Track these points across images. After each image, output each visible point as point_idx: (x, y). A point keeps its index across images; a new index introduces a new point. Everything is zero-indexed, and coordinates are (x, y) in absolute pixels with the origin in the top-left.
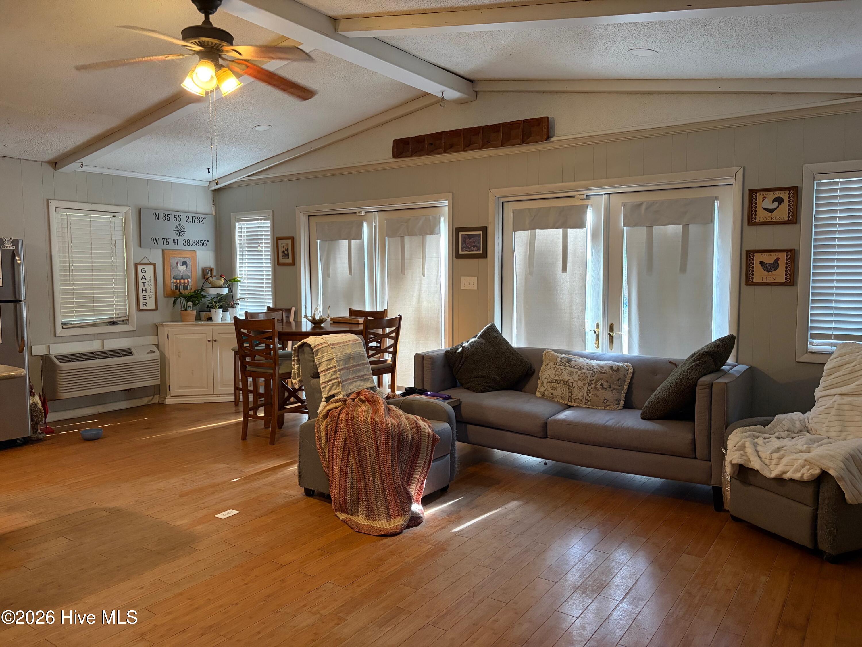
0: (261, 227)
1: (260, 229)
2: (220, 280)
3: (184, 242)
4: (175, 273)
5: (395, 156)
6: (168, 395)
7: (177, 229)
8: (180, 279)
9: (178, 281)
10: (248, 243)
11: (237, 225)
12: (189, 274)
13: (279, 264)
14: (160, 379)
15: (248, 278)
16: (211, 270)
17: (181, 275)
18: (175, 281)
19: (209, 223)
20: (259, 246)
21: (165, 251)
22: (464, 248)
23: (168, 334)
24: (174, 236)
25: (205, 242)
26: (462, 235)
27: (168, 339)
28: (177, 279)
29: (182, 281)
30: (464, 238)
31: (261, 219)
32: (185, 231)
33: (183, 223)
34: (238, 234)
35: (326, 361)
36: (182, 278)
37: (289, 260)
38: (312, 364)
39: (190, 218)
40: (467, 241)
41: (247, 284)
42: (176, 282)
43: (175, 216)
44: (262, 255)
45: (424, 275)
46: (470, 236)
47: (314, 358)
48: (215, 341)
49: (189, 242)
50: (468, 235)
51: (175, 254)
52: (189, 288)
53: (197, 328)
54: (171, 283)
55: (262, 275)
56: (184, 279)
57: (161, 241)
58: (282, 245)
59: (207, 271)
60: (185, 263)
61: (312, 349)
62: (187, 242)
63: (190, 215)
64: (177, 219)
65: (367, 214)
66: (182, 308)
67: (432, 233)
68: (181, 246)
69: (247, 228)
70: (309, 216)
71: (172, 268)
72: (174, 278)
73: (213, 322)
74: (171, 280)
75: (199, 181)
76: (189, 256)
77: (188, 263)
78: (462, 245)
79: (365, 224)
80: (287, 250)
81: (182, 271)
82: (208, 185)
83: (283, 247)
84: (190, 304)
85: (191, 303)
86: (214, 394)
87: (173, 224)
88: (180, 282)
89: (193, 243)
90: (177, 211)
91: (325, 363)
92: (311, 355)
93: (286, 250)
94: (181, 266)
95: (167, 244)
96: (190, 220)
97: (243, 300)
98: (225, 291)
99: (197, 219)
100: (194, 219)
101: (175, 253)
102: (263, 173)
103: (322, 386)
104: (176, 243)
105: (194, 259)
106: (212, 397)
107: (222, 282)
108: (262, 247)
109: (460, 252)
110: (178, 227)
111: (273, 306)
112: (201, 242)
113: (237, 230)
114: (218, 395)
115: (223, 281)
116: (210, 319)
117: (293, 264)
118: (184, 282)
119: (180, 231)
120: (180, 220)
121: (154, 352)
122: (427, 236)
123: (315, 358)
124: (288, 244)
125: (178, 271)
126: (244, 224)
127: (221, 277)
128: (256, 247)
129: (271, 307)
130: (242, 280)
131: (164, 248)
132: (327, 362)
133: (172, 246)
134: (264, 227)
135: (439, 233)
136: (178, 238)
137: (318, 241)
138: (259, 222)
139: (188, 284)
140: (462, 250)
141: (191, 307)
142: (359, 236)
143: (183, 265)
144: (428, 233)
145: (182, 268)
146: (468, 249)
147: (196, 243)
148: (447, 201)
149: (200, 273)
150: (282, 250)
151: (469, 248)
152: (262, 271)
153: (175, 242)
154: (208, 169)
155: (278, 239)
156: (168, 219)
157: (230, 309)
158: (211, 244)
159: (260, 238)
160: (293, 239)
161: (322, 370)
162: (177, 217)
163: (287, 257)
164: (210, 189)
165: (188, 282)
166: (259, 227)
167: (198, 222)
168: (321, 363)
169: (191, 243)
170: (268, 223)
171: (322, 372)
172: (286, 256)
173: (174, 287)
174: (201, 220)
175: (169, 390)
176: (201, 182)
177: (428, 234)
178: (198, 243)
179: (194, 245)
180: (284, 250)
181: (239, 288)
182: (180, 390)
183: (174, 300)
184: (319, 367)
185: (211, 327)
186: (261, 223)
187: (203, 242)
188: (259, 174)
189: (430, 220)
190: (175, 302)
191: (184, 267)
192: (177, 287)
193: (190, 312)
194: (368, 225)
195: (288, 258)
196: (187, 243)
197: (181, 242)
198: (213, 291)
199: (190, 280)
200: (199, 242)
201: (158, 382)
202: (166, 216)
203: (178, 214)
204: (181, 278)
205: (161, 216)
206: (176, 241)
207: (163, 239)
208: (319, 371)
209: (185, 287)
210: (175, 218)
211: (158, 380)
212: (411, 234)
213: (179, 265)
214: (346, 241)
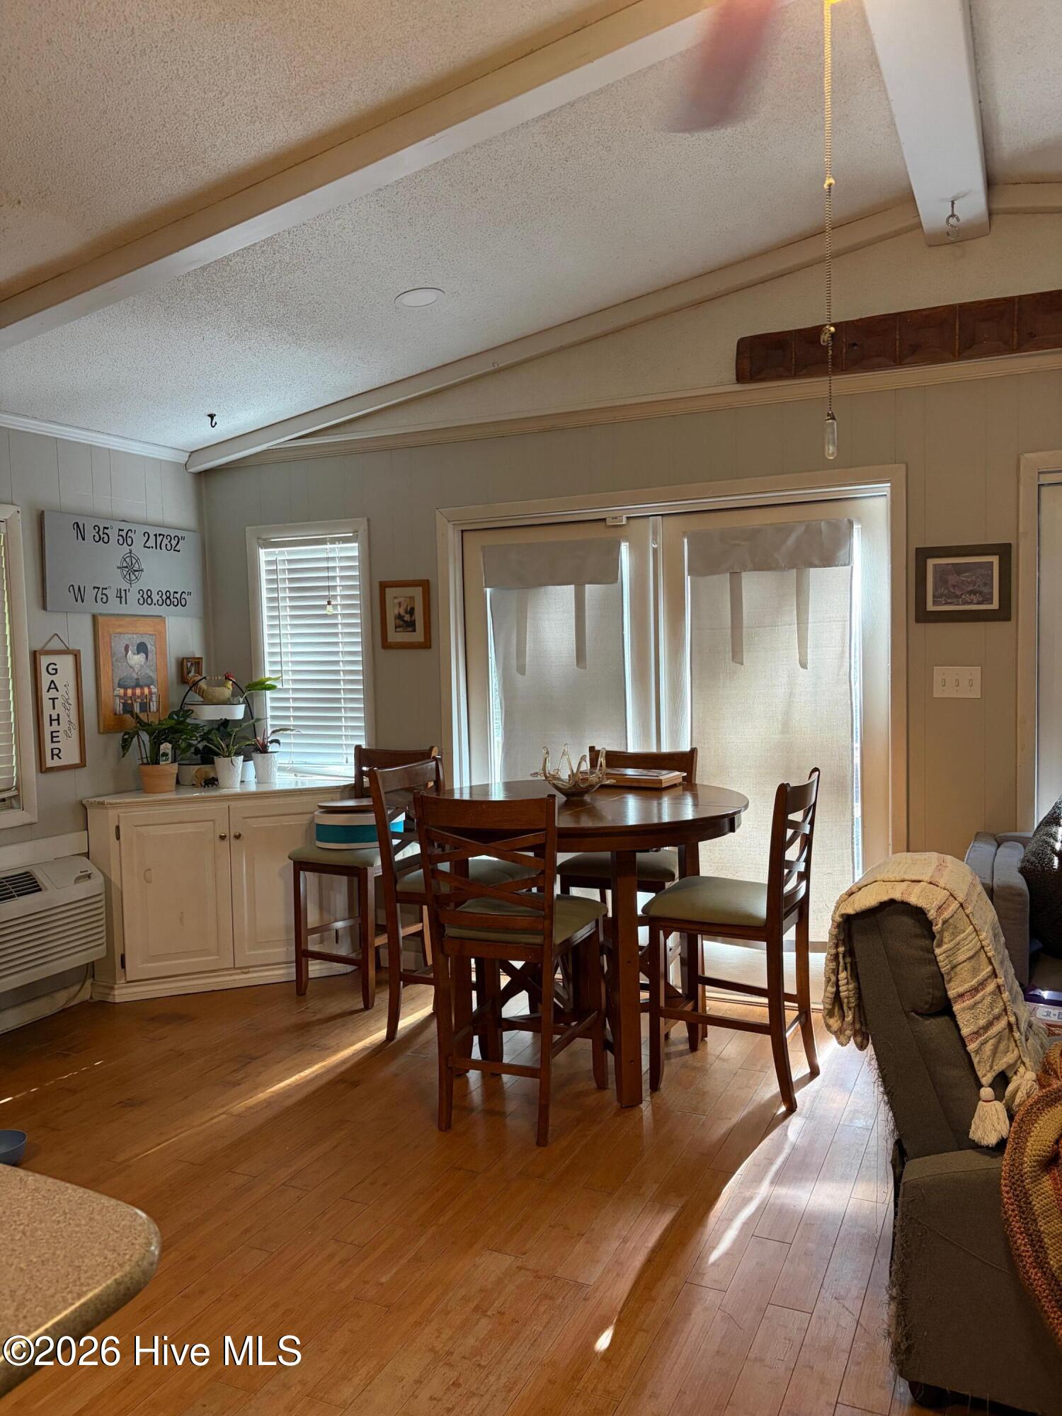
0: (333, 559)
1: (331, 564)
2: (224, 685)
3: (139, 596)
4: (122, 673)
5: (741, 378)
6: (120, 979)
7: (125, 565)
8: (134, 688)
9: (129, 692)
10: (291, 598)
11: (264, 555)
12: (151, 674)
13: (386, 645)
14: (105, 945)
15: (295, 681)
16: (197, 662)
17: (136, 676)
18: (122, 691)
19: (189, 547)
20: (329, 603)
21: (100, 619)
22: (941, 596)
23: (118, 828)
24: (117, 581)
25: (184, 596)
26: (935, 566)
27: (118, 838)
28: (126, 688)
29: (138, 691)
30: (941, 573)
31: (333, 541)
32: (142, 570)
33: (137, 548)
34: (264, 576)
35: (970, 958)
36: (138, 685)
37: (418, 636)
38: (930, 969)
39: (152, 537)
40: (952, 579)
41: (291, 695)
42: (125, 694)
43: (121, 533)
44: (335, 625)
45: (804, 665)
46: (958, 569)
47: (933, 952)
48: (238, 837)
49: (150, 597)
50: (953, 564)
51: (120, 626)
52: (154, 707)
53: (181, 808)
54: (114, 697)
55: (337, 672)
56: (142, 687)
57: (90, 594)
58: (396, 601)
59: (189, 664)
60: (142, 648)
61: (929, 924)
62: (145, 596)
63: (153, 531)
64: (125, 540)
65: (632, 522)
66: (142, 758)
67: (828, 560)
68: (133, 607)
69: (290, 561)
70: (462, 531)
71: (117, 661)
72: (120, 686)
73: (224, 791)
74: (114, 690)
75: (166, 449)
76: (150, 630)
77: (149, 647)
78: (935, 588)
79: (624, 548)
80: (411, 612)
81: (137, 668)
82: (187, 459)
83: (400, 604)
84: (166, 747)
85: (169, 746)
86: (235, 968)
87: (116, 553)
88: (134, 694)
89: (158, 597)
90: (124, 521)
91: (967, 965)
92: (926, 942)
93: (406, 613)
94: (134, 654)
95: (104, 600)
96: (151, 543)
97: (288, 732)
98: (239, 712)
99: (165, 541)
100: (159, 539)
101: (122, 623)
102: (342, 429)
103: (971, 1047)
104: (123, 600)
105: (160, 636)
106: (231, 975)
107: (227, 690)
108: (335, 607)
109: (930, 607)
110: (127, 559)
111: (368, 743)
112: (176, 595)
113: (263, 567)
114: (245, 969)
115: (231, 687)
116: (212, 782)
117: (426, 644)
118: (142, 693)
119: (131, 569)
120: (130, 543)
121: (89, 876)
122: (813, 571)
123: (937, 951)
124: (412, 598)
125: (128, 668)
126: (283, 553)
127: (227, 678)
128: (323, 607)
129: (364, 747)
130: (279, 686)
131: (95, 612)
132: (973, 961)
133: (114, 606)
134: (341, 558)
135: (848, 562)
136: (127, 586)
137: (488, 590)
138: (328, 546)
139: (151, 700)
140: (935, 603)
141: (167, 755)
142: (609, 574)
143: (138, 654)
144: (817, 562)
145: (136, 659)
146: (954, 600)
147: (164, 597)
148: (889, 485)
149: (172, 669)
150: (396, 612)
151: (958, 597)
152: (337, 663)
153: (121, 597)
154: (212, 416)
155: (384, 586)
156: (106, 540)
157: (258, 757)
158: (194, 601)
159: (331, 584)
160: (425, 585)
161: (961, 990)
162: (124, 533)
163: (410, 629)
164: (189, 471)
165: (151, 693)
166: (328, 559)
167: (169, 547)
168: (954, 967)
169: (155, 597)
170: (353, 549)
171: (961, 995)
172: (411, 625)
173: (119, 708)
174: (174, 543)
175: (123, 966)
176: (176, 451)
177: (816, 567)
178: (169, 598)
179: (160, 602)
180: (402, 613)
181: (269, 704)
182: (149, 965)
183: (124, 741)
184: (950, 981)
185: (225, 805)
186: (333, 550)
187: (178, 596)
188: (336, 431)
189: (820, 532)
190: (125, 745)
191: (142, 656)
192: (128, 709)
193: (167, 767)
194: (632, 548)
195: (414, 631)
196: (146, 598)
197: (133, 596)
198: (210, 713)
199: (154, 690)
200: (171, 597)
201: (97, 953)
202: (101, 533)
203: (126, 527)
204: (133, 684)
205: (90, 533)
206: (123, 595)
207: (94, 588)
208: (952, 993)
209: (145, 707)
210: (120, 538)
211: (100, 948)
212: (763, 564)
213: (130, 652)
214: (569, 590)
